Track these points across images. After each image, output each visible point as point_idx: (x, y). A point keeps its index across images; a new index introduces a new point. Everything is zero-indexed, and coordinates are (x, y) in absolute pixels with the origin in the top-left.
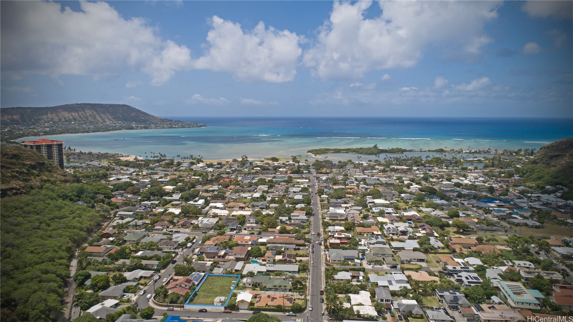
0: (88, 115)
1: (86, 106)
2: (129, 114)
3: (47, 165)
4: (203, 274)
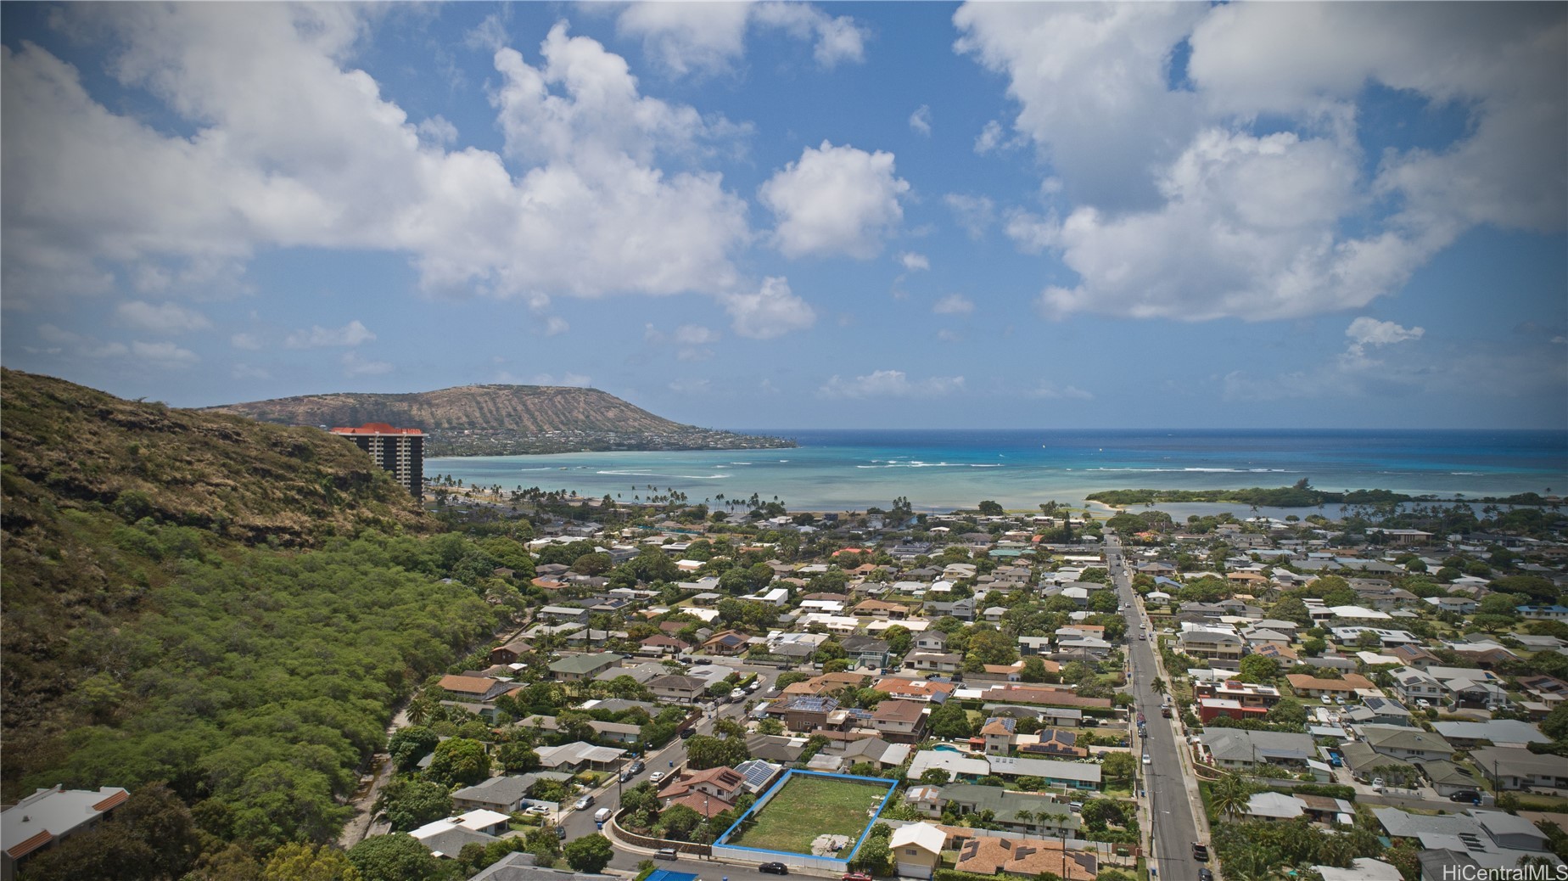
0: (504, 414)
1: (501, 392)
3: (377, 480)
4: (778, 767)
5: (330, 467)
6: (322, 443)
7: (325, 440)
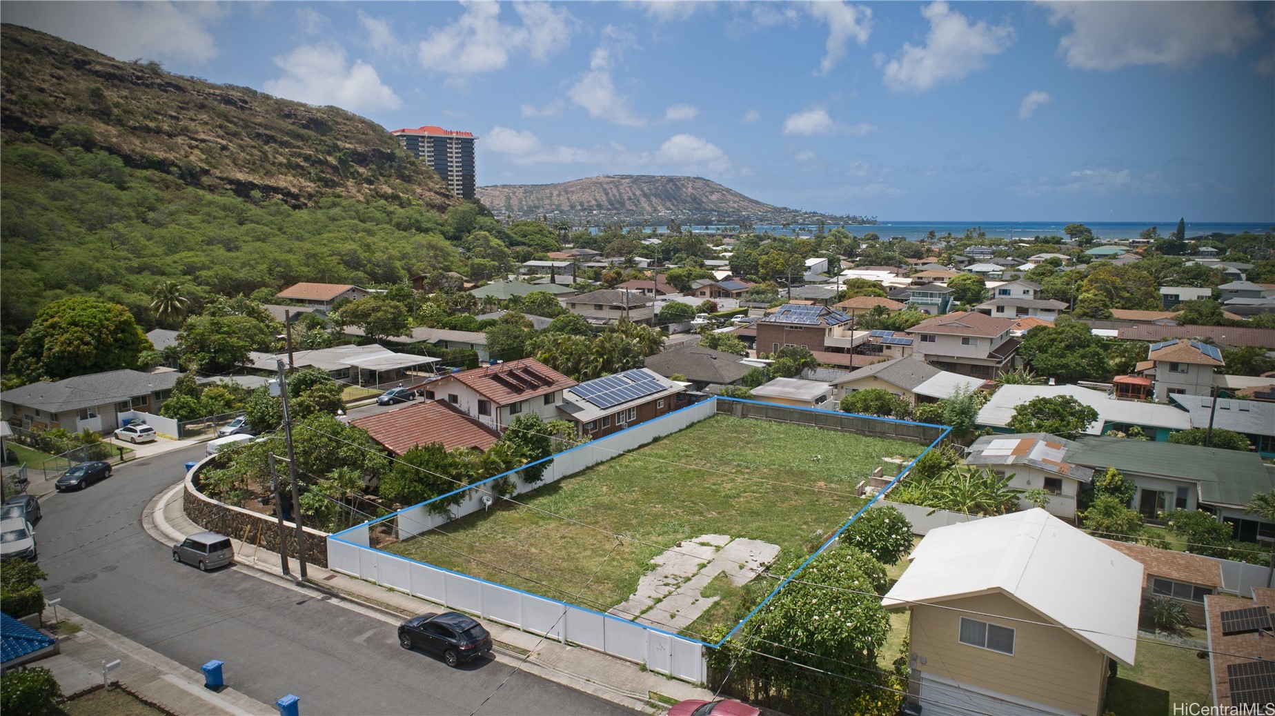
0: (626, 198)
1: (623, 181)
2: (706, 196)
4: (680, 386)
5: (350, 143)
6: (345, 121)
7: (348, 119)
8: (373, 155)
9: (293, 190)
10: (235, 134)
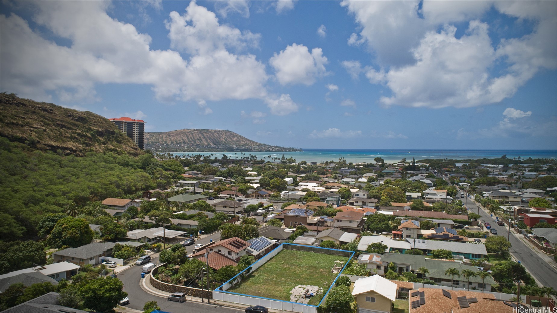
0: (196, 139)
1: (195, 132)
2: (231, 139)
4: (274, 241)
5: (96, 127)
6: (93, 118)
7: (94, 117)
8: (106, 132)
9: (74, 148)
10: (48, 125)
